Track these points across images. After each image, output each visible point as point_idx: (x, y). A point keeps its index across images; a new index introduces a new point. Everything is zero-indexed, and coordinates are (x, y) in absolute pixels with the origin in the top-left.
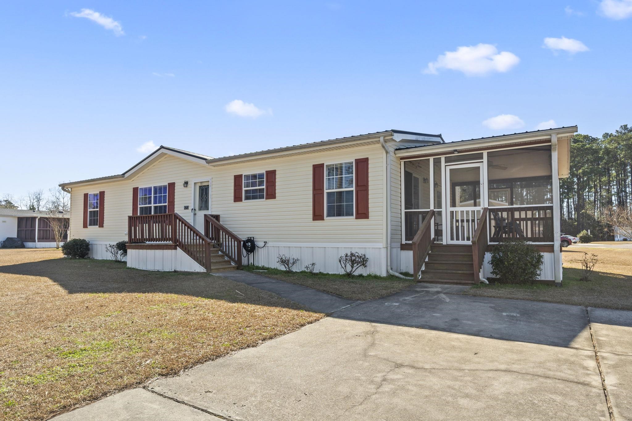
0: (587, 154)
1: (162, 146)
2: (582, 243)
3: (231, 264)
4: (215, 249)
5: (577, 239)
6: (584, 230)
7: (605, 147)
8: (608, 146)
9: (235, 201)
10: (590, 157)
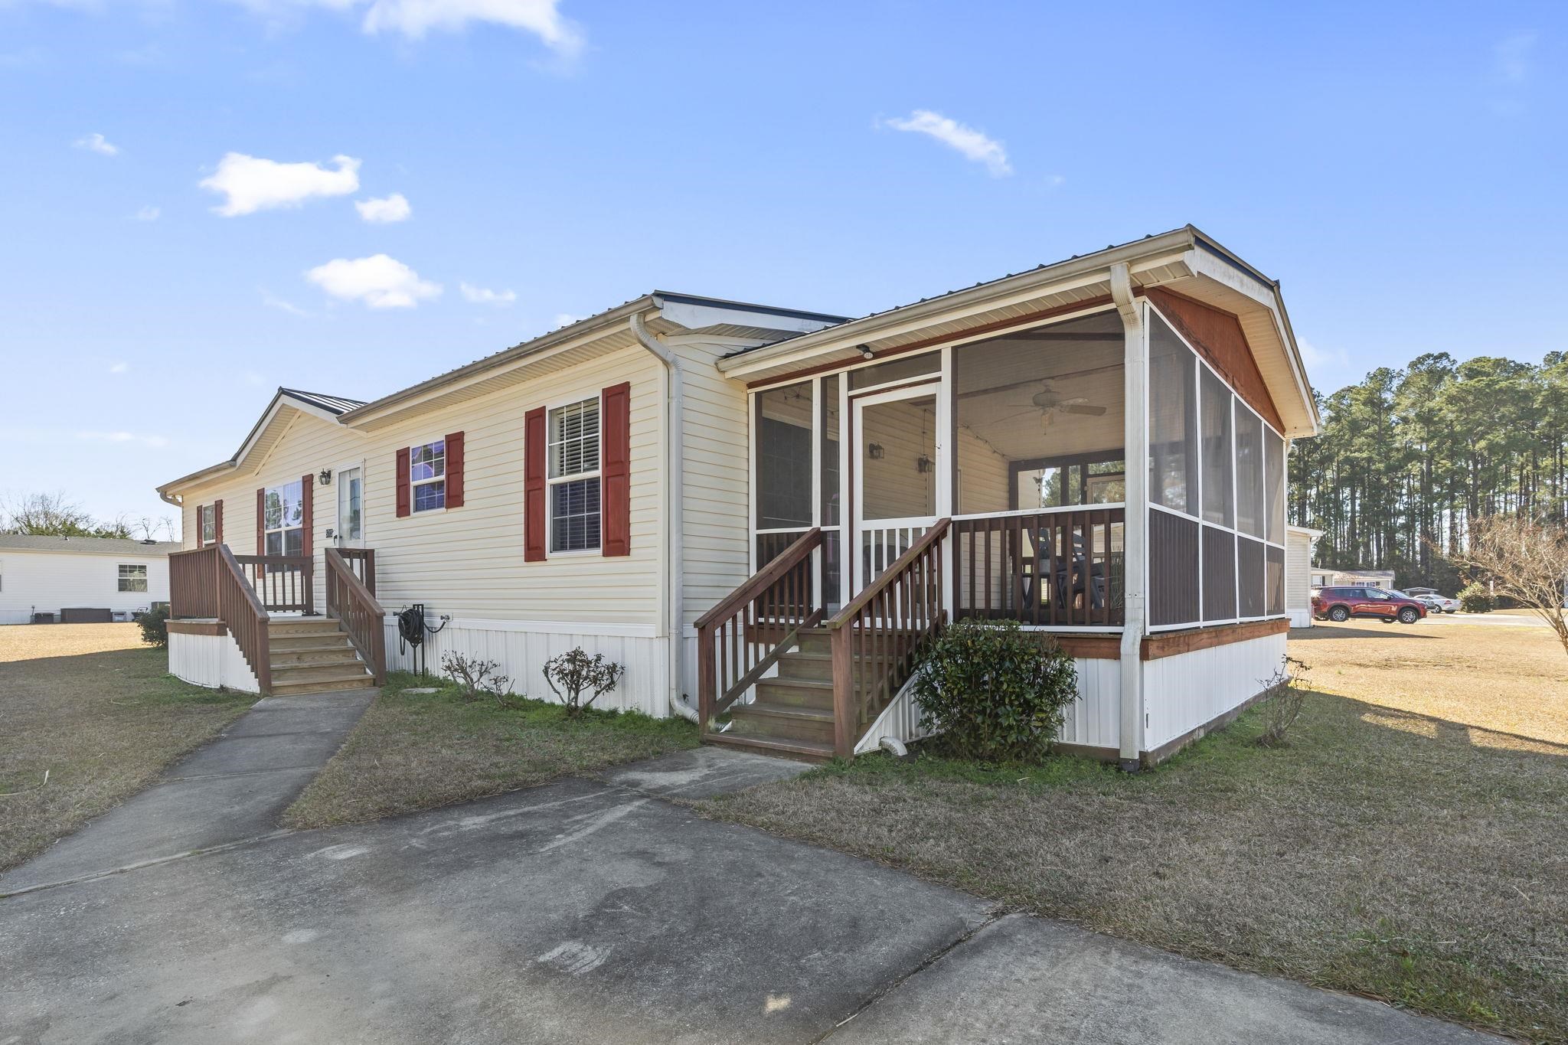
0: (1504, 403)
1: (280, 388)
2: (1469, 611)
3: (365, 673)
4: (342, 634)
5: (1456, 603)
6: (1476, 583)
7: (1549, 384)
8: (1558, 382)
9: (399, 515)
10: (1507, 410)
